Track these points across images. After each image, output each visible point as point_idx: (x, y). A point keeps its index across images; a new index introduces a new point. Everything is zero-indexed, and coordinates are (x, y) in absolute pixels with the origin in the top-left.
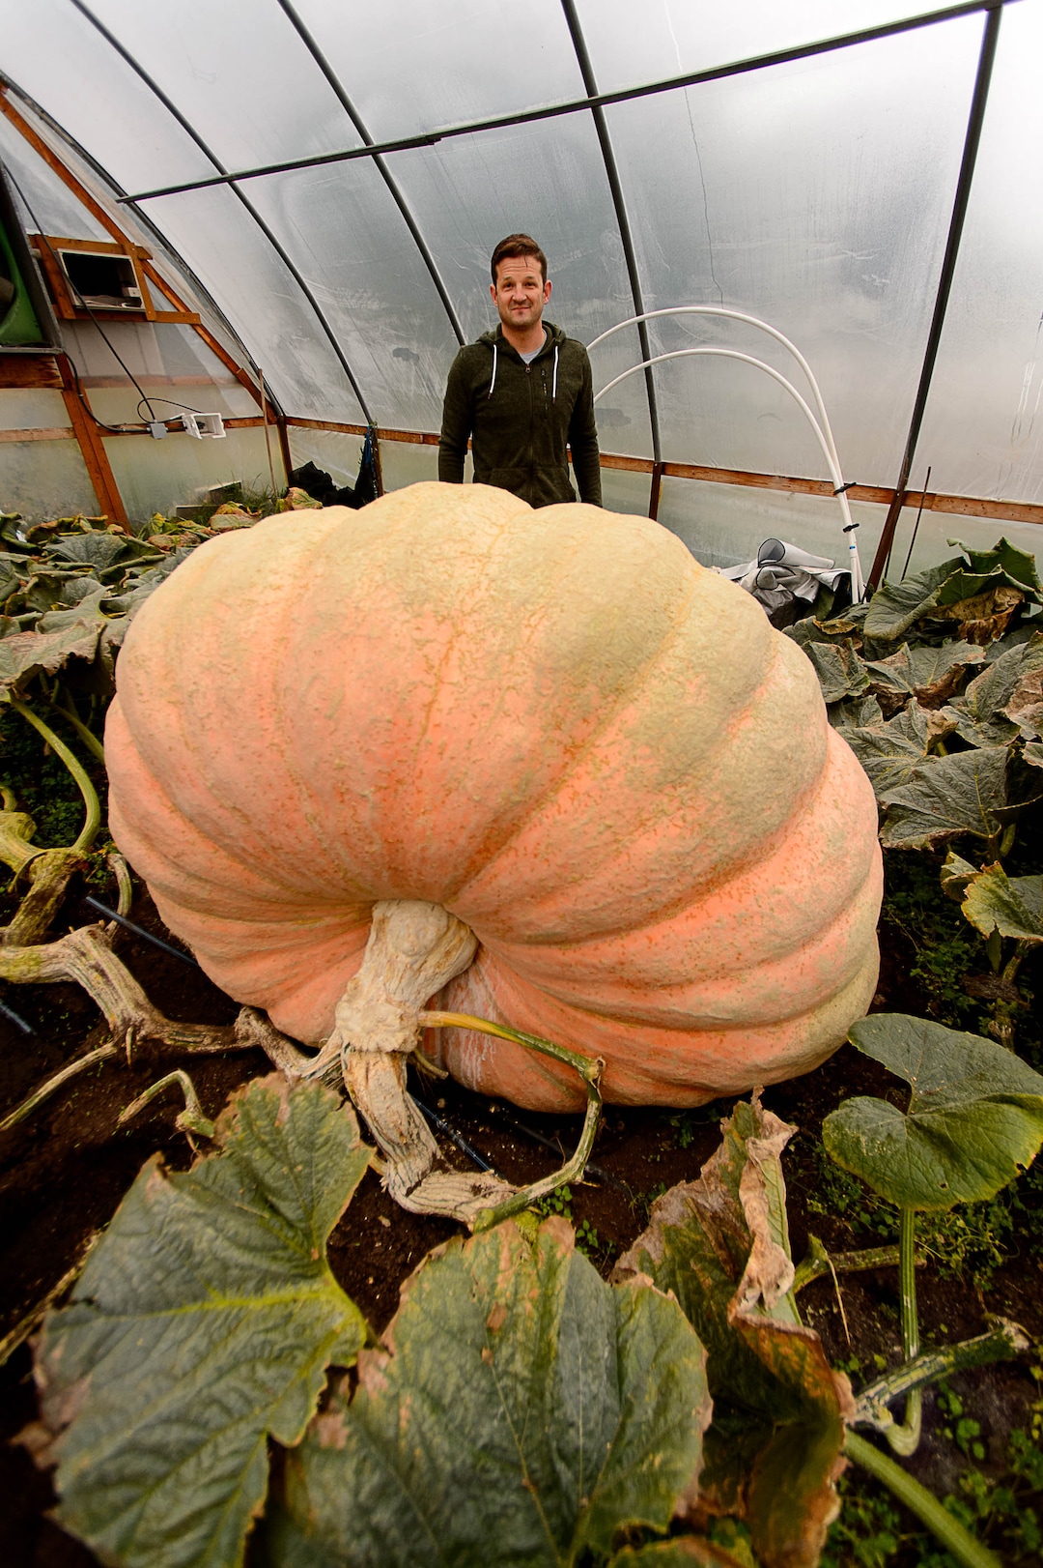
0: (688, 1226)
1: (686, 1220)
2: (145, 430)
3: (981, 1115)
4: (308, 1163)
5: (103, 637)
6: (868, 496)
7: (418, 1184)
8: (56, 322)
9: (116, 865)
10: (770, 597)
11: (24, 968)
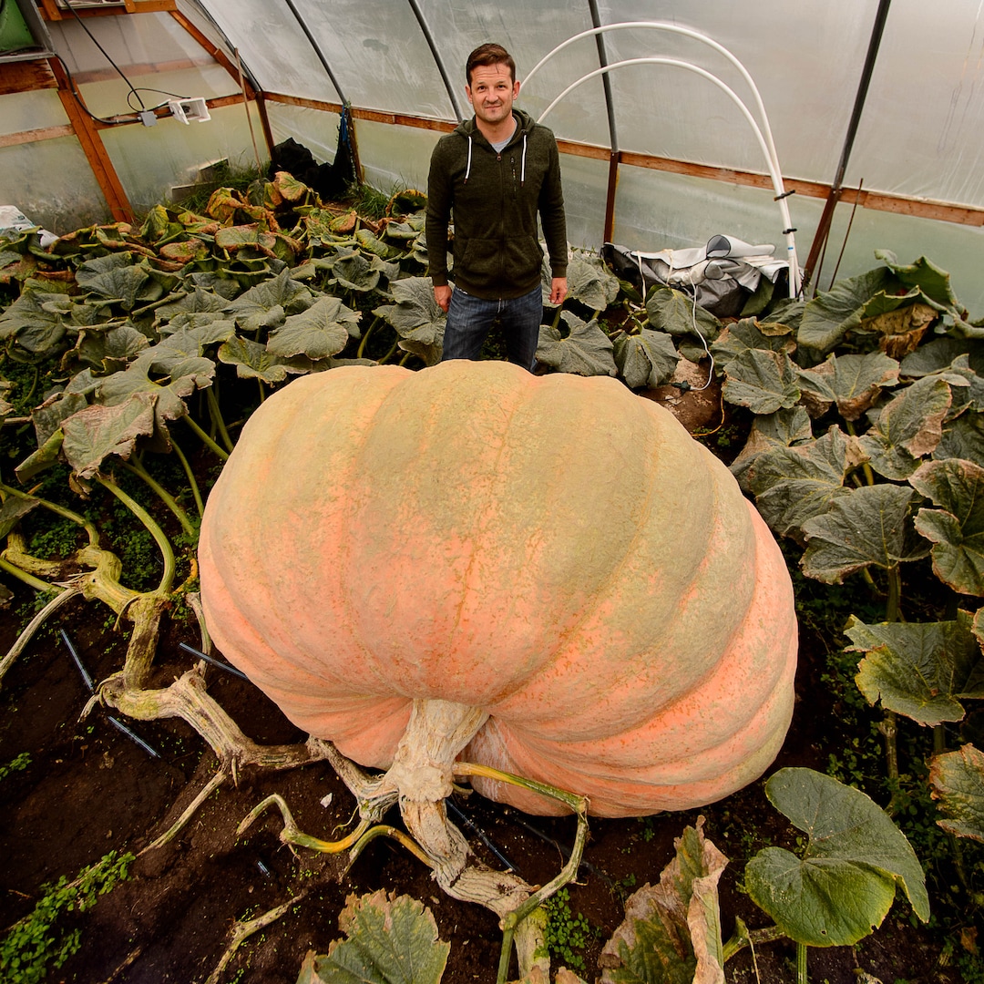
0: (652, 920)
1: (651, 916)
2: (136, 118)
3: (852, 881)
4: (406, 953)
5: (157, 410)
6: (806, 190)
7: (458, 878)
8: (45, 27)
9: (193, 603)
10: (717, 286)
11: (146, 712)
